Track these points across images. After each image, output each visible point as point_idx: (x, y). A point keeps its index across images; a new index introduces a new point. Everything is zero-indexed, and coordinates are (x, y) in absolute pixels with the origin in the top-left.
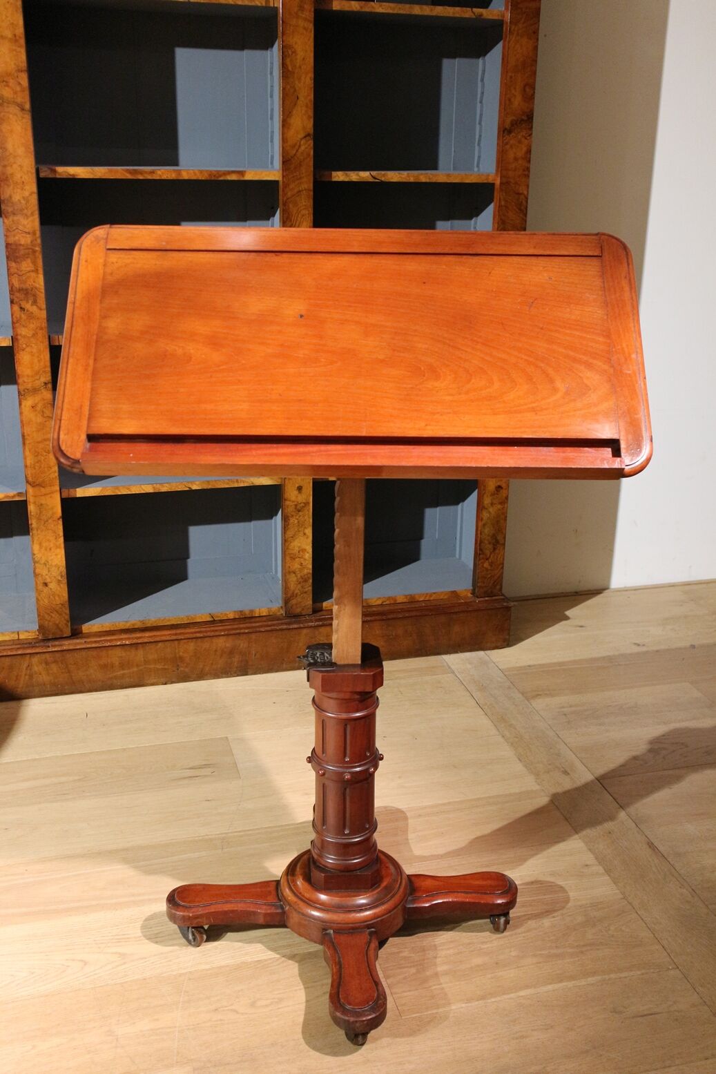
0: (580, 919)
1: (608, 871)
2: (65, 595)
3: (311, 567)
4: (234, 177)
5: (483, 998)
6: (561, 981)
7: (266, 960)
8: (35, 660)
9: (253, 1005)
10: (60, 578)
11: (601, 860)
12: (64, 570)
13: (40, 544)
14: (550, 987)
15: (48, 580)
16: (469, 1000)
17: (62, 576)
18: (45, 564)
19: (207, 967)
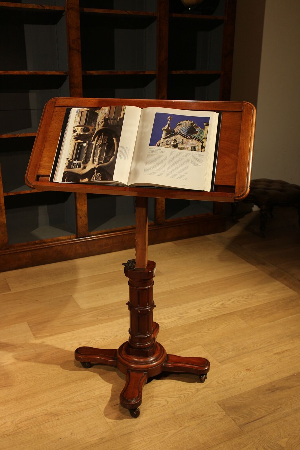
0: (289, 300)
1: (291, 288)
2: (87, 221)
3: (164, 207)
4: (142, 73)
5: (273, 321)
6: (292, 315)
7: (205, 320)
8: (77, 245)
9: (208, 330)
10: (85, 215)
11: (287, 286)
12: (86, 212)
13: (79, 204)
14: (290, 317)
15: (82, 216)
16: (270, 322)
17: (86, 214)
18: (81, 211)
19: (189, 323)
